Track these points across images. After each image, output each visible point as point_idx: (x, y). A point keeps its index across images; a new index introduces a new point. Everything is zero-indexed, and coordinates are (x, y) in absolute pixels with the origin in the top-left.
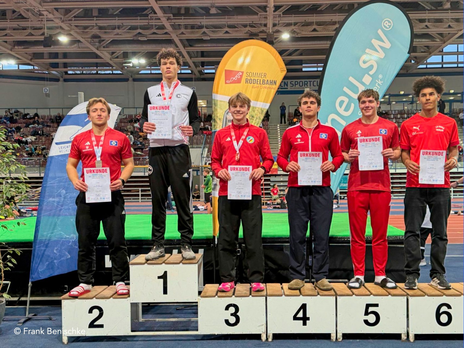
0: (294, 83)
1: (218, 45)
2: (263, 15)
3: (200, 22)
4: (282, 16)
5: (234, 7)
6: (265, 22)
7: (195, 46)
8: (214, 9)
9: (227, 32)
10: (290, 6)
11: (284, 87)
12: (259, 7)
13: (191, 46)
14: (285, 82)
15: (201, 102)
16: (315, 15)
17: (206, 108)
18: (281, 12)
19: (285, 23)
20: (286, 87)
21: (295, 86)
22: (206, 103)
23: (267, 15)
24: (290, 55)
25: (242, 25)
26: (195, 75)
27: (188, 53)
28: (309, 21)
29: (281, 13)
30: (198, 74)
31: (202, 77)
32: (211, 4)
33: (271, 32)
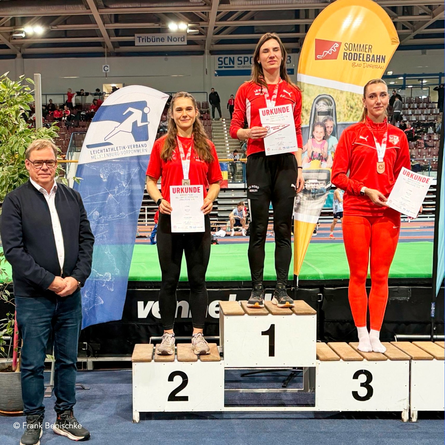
0: (242, 59)
1: (142, 6)
7: (110, 6)
11: (229, 65)
13: (106, 7)
14: (230, 58)
20: (232, 65)
21: (244, 64)
26: (107, 47)
27: (102, 16)
30: (110, 46)
31: (117, 50)
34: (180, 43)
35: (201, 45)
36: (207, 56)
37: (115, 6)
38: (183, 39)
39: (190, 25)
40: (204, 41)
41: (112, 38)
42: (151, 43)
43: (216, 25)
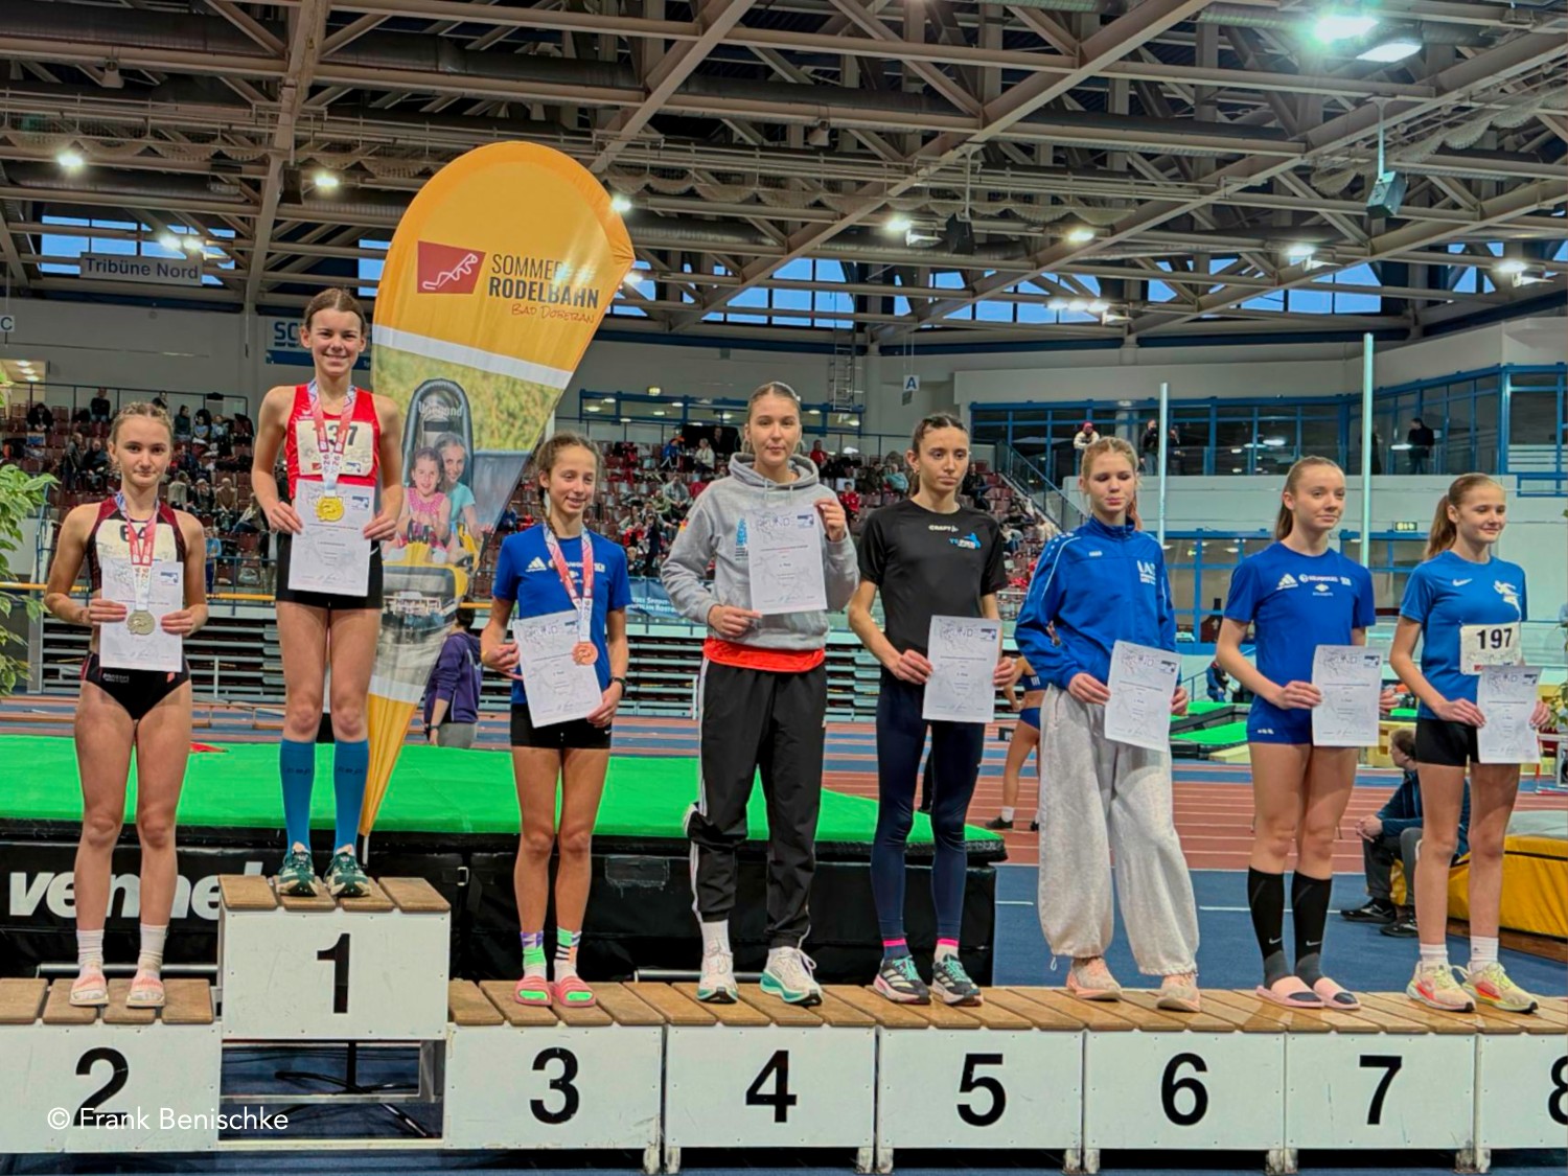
1: (99, 189)
2: (268, 108)
3: (62, 112)
4: (326, 117)
5: (166, 74)
6: (271, 131)
7: (22, 183)
8: (117, 72)
9: (150, 151)
10: (349, 90)
12: (249, 82)
13: (13, 183)
15: (22, 367)
16: (428, 126)
17: (43, 387)
18: (319, 104)
19: (322, 141)
22: (43, 371)
23: (279, 109)
24: (322, 241)
25: (183, 133)
26: (12, 276)
28: (411, 143)
29: (323, 108)
30: (20, 274)
31: (35, 284)
32: (107, 58)
33: (292, 163)
34: (186, 281)
35: (237, 290)
36: (248, 316)
37: (34, 184)
38: (193, 274)
39: (208, 242)
40: (243, 283)
41: (22, 255)
42: (118, 276)
43: (270, 248)
